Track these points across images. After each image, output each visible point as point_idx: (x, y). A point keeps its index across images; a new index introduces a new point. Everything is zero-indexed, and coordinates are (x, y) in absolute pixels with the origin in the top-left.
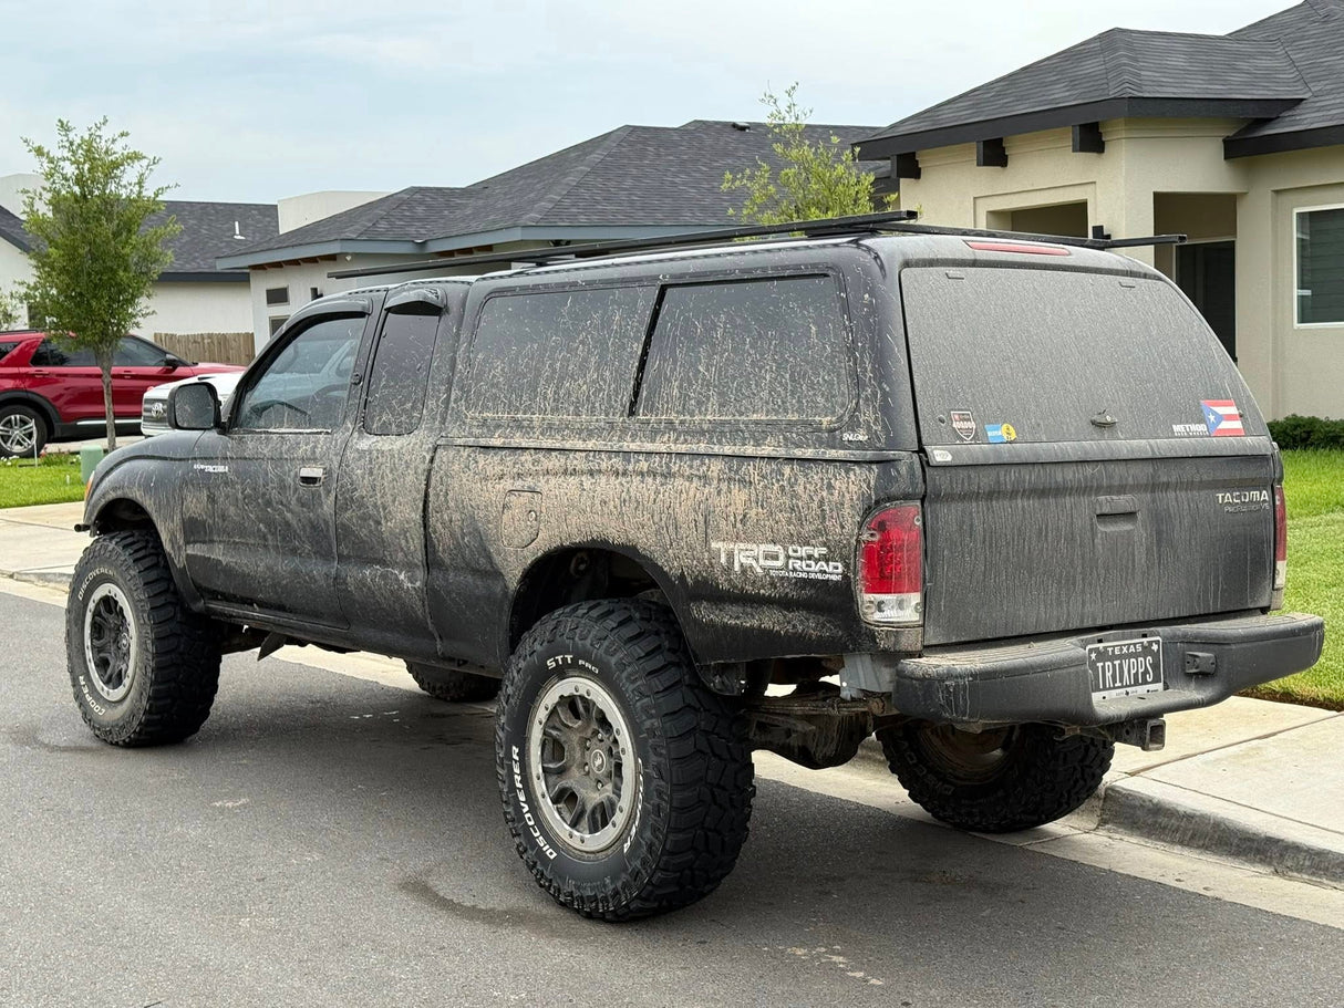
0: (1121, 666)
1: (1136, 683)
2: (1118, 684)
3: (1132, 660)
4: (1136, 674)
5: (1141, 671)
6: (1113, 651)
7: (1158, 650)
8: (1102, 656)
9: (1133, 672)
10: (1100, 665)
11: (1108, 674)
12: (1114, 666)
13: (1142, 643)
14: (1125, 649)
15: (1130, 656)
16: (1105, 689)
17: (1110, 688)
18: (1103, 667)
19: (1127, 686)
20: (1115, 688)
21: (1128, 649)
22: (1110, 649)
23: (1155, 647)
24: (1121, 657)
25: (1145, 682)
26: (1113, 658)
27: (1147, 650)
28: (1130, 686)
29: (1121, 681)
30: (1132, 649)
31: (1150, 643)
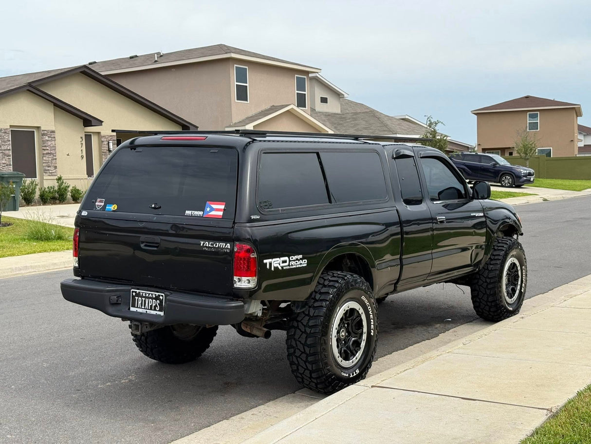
0: (145, 300)
1: (151, 309)
2: (143, 307)
3: (150, 300)
4: (151, 306)
5: (153, 305)
6: (142, 294)
7: (163, 299)
8: (138, 295)
9: (150, 304)
10: (137, 298)
11: (140, 302)
12: (142, 300)
13: (156, 295)
14: (147, 295)
15: (149, 298)
16: (137, 307)
17: (139, 308)
18: (138, 299)
19: (146, 309)
20: (141, 308)
21: (149, 295)
22: (141, 293)
23: (161, 298)
24: (145, 297)
25: (155, 310)
26: (142, 297)
27: (157, 298)
28: (148, 309)
29: (145, 306)
30: (150, 296)
31: (159, 295)
